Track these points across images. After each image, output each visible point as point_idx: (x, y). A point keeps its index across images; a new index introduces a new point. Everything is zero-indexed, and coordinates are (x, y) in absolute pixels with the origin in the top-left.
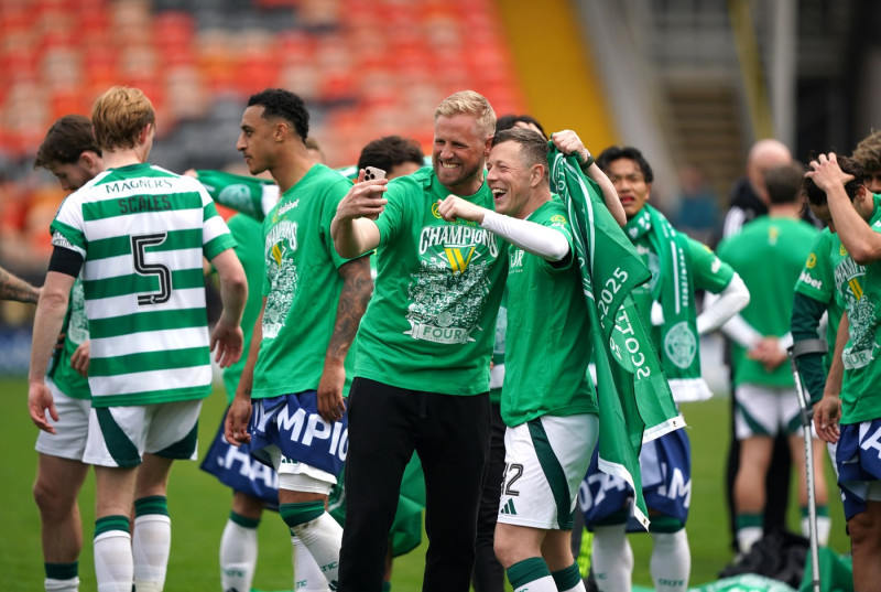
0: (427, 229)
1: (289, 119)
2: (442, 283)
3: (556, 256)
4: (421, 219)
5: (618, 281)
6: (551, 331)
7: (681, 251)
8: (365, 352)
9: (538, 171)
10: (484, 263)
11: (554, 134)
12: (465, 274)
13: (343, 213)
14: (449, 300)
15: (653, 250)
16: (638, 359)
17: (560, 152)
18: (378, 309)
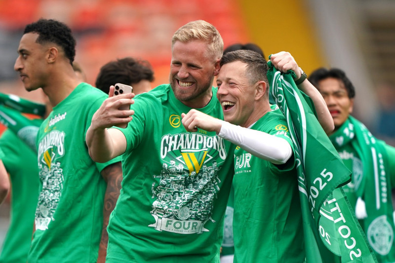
0: (166, 137)
1: (59, 44)
2: (180, 183)
3: (282, 160)
4: (161, 128)
5: (324, 180)
6: (276, 222)
7: (380, 156)
8: (116, 243)
9: (261, 87)
10: (215, 165)
11: (273, 56)
12: (200, 175)
13: (97, 124)
14: (187, 196)
15: (357, 155)
16: (351, 243)
17: (278, 70)
18: (125, 206)
